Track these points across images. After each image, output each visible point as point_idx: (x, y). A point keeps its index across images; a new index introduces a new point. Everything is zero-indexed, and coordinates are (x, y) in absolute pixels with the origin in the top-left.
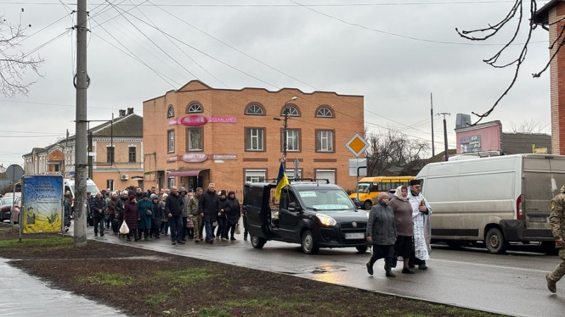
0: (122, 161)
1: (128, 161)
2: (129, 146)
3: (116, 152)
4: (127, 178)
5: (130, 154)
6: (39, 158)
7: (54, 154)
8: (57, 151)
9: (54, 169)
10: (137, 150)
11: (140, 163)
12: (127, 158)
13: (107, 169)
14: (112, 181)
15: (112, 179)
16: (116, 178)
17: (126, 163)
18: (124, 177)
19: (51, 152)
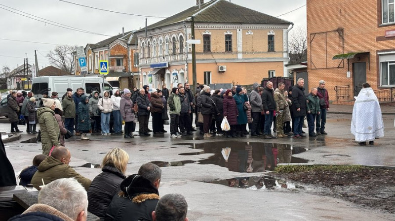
0: (219, 51)
1: (224, 50)
2: (226, 34)
3: (212, 40)
4: (224, 70)
5: (226, 43)
6: (94, 54)
7: (115, 48)
8: (119, 46)
9: (115, 63)
10: (233, 38)
11: (237, 53)
12: (222, 47)
13: (204, 60)
14: (209, 73)
15: (209, 71)
16: (213, 69)
17: (223, 53)
18: (222, 68)
19: (112, 46)
